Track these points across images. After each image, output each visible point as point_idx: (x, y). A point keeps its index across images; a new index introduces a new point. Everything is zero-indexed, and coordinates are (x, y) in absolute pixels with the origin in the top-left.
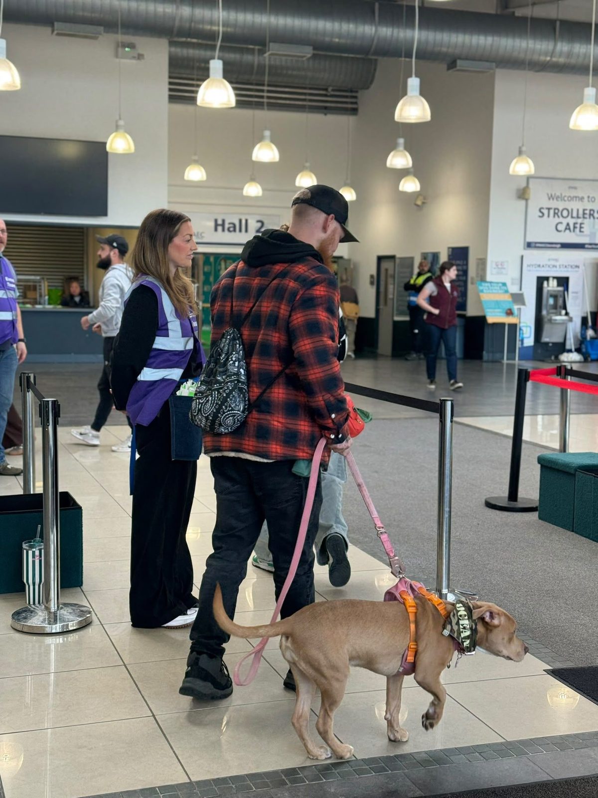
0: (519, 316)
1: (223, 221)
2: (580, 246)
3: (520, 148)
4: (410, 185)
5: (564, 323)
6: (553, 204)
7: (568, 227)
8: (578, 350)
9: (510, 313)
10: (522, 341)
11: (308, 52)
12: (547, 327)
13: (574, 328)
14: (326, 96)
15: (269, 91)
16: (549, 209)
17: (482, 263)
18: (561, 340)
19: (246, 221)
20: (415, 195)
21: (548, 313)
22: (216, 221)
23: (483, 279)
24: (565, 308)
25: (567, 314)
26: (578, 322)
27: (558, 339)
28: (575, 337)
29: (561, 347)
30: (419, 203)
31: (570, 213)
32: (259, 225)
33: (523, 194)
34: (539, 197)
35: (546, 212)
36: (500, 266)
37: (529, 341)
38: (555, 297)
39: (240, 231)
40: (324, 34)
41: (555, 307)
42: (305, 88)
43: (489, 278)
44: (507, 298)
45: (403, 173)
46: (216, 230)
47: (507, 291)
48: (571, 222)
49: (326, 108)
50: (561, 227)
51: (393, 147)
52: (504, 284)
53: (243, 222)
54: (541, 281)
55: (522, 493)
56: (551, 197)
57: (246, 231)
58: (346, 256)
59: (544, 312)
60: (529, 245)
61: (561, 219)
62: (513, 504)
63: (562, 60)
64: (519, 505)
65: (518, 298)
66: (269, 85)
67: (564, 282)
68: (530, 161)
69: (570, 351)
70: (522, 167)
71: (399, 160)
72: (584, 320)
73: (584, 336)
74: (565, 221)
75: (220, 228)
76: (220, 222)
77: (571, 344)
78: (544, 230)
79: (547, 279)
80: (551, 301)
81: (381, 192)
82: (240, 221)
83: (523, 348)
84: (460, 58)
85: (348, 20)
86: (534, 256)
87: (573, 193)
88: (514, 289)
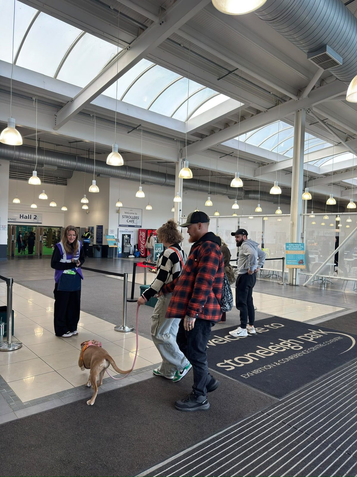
0: (117, 245)
1: (23, 215)
2: (133, 226)
3: (118, 199)
4: (85, 207)
5: (130, 247)
6: (126, 215)
7: (130, 221)
8: (133, 255)
9: (115, 244)
10: (118, 252)
11: (56, 168)
12: (125, 248)
13: (132, 248)
14: (57, 179)
15: (44, 178)
16: (125, 216)
17: (107, 230)
18: (129, 252)
19: (31, 215)
20: (87, 210)
21: (125, 244)
22: (20, 215)
23: (107, 235)
24: (130, 243)
25: (130, 245)
26: (133, 246)
27: (128, 251)
28: (133, 251)
29: (129, 254)
30: (88, 212)
31: (131, 217)
32: (35, 216)
33: (118, 211)
34: (122, 213)
35: (124, 217)
36: (112, 231)
37: (120, 252)
38: (127, 240)
39: (29, 218)
40: (61, 163)
41: (127, 243)
42: (53, 177)
43: (109, 234)
44: (114, 240)
45: (84, 204)
46: (20, 218)
47: (114, 238)
48: (131, 219)
49: (57, 183)
50: (128, 221)
51: (83, 197)
52: (113, 236)
53: (30, 215)
54: (123, 235)
55: (135, 296)
56: (125, 213)
57: (31, 219)
58: (63, 227)
59: (124, 244)
60: (120, 226)
61: (128, 219)
62: (132, 300)
63: (128, 177)
64: (134, 300)
65: (117, 240)
66: (44, 176)
67: (129, 236)
68: (121, 204)
69: (131, 255)
70: (119, 205)
71: (85, 201)
72: (135, 246)
73: (135, 251)
74: (129, 219)
75: (22, 217)
76: (22, 215)
77: (131, 253)
78: (124, 222)
79: (125, 235)
80: (126, 241)
81: (75, 208)
82: (29, 215)
83: (118, 254)
84: (101, 174)
85: (68, 160)
86: (121, 229)
87: (131, 212)
88: (116, 238)
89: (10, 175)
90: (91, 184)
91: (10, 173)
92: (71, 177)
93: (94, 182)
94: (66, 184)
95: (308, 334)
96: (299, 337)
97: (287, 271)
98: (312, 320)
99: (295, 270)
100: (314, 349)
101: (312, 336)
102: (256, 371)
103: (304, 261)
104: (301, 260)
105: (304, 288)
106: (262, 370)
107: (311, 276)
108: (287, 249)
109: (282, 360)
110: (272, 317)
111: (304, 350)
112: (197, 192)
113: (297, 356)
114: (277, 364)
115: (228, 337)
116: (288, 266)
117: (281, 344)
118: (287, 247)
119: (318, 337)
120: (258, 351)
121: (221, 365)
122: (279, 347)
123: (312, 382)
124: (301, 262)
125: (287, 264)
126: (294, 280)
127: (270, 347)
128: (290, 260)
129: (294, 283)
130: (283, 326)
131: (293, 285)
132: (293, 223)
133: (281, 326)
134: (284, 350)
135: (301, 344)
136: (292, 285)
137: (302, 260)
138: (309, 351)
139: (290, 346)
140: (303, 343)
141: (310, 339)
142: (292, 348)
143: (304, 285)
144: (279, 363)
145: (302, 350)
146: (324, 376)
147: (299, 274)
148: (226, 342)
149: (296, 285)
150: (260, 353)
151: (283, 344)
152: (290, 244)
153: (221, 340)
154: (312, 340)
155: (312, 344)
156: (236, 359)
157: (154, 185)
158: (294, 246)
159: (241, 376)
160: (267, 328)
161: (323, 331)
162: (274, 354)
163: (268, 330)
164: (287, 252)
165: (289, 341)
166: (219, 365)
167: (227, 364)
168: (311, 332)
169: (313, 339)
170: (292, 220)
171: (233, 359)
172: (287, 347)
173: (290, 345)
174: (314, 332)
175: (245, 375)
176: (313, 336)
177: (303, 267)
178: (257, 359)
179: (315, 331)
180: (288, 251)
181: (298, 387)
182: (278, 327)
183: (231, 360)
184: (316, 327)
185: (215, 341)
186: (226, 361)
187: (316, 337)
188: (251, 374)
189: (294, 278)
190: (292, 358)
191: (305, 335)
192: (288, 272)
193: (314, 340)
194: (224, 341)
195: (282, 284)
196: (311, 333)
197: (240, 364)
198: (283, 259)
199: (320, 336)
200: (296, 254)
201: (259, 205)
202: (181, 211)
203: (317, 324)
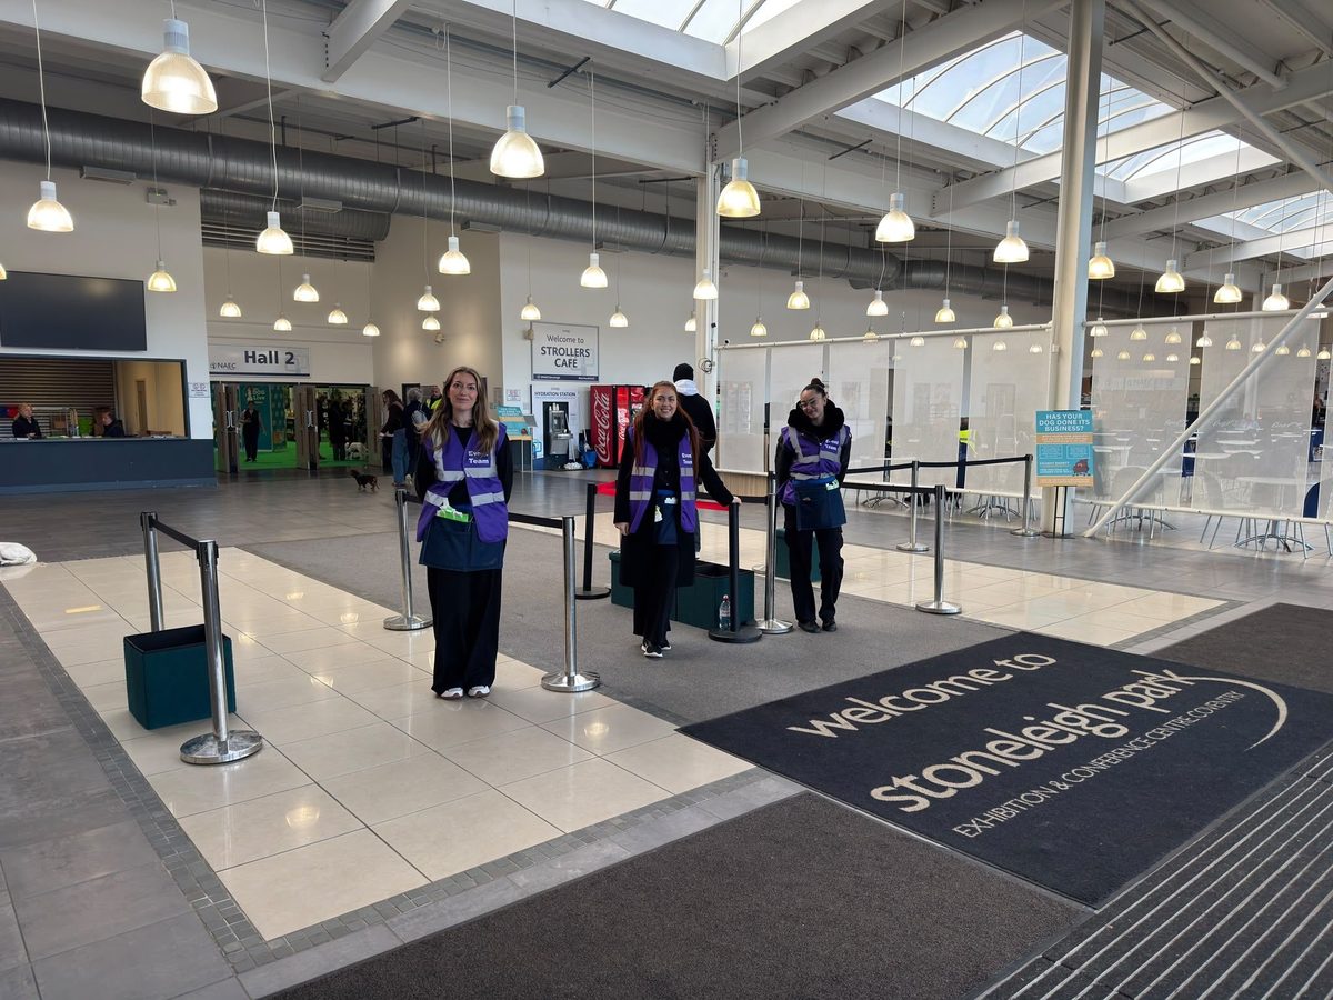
0: (532, 434)
1: (254, 353)
2: (574, 378)
3: (528, 298)
4: (431, 325)
5: (567, 439)
6: (553, 344)
7: (564, 363)
8: (578, 461)
9: (524, 432)
10: (535, 454)
11: (338, 206)
12: (554, 444)
13: (574, 442)
14: (345, 244)
15: (306, 240)
16: (549, 348)
17: (499, 391)
18: (565, 453)
19: (276, 353)
20: (436, 333)
21: (554, 432)
22: (246, 352)
23: (500, 404)
24: (567, 428)
25: (568, 432)
26: (576, 437)
27: (562, 452)
28: (575, 450)
29: (565, 459)
30: (439, 340)
31: (566, 351)
32: (289, 356)
33: (528, 335)
34: (541, 340)
35: (547, 350)
36: (514, 394)
37: (540, 455)
38: (558, 418)
39: (271, 362)
40: (353, 191)
41: (559, 426)
42: (331, 237)
43: (506, 404)
44: (521, 419)
45: (427, 314)
46: (247, 361)
47: (521, 415)
48: (567, 358)
49: (345, 255)
50: (560, 363)
51: (422, 293)
52: (518, 409)
53: (273, 353)
54: (547, 405)
55: (594, 583)
56: (550, 338)
57: (277, 362)
58: (372, 385)
59: (551, 431)
60: (535, 377)
61: (559, 357)
62: (587, 593)
63: (554, 228)
64: (593, 592)
65: (530, 420)
66: (306, 234)
67: (564, 406)
68: (537, 310)
69: (572, 461)
70: (530, 313)
71: (428, 303)
72: (581, 436)
73: (582, 449)
74: (562, 358)
75: (251, 360)
76: (250, 354)
77: (572, 456)
78: (547, 365)
79: (551, 404)
80: (556, 422)
81: (403, 327)
82: (270, 353)
83: (536, 460)
84: (473, 221)
85: (374, 182)
86: (540, 386)
87: (567, 335)
88: (526, 412)
89: (203, 234)
90: (445, 248)
91: (203, 228)
92: (386, 235)
93: (453, 240)
94: (372, 259)
95: (1135, 685)
96: (1110, 696)
97: (1037, 494)
98: (1137, 640)
99: (1061, 490)
100: (1164, 733)
101: (1147, 692)
103: (1090, 465)
104: (1081, 461)
105: (1088, 541)
106: (1018, 809)
107: (1110, 507)
108: (1041, 429)
109: (1073, 771)
110: (1012, 633)
111: (1133, 739)
112: (759, 270)
113: (1115, 757)
114: (1058, 785)
115: (890, 701)
116: (1043, 481)
117: (1058, 718)
118: (1041, 423)
119: (1166, 695)
120: (991, 746)
121: (885, 793)
122: (1055, 731)
123: (1186, 847)
124: (1081, 468)
125: (1039, 474)
126: (1059, 521)
127: (1027, 731)
128: (1052, 461)
129: (1059, 530)
130: (1052, 661)
131: (1054, 536)
132: (1060, 349)
133: (1047, 661)
134: (1071, 739)
135: (1119, 720)
136: (1049, 535)
137: (1085, 462)
138: (1151, 741)
139: (1088, 725)
140: (1126, 714)
141: (1144, 701)
142: (1096, 730)
143: (1089, 533)
144: (1067, 783)
146: (1219, 821)
147: (1073, 502)
148: (886, 718)
149: (1063, 536)
150: (997, 752)
151: (1065, 719)
152: (1048, 413)
153: (870, 712)
154: (1152, 706)
156: (928, 773)
157: (631, 253)
158: (1062, 419)
159: (955, 829)
160: (1003, 671)
161: (1179, 675)
162: (1041, 752)
163: (1008, 676)
164: (1039, 439)
165: (1080, 710)
166: (877, 793)
167: (902, 790)
168: (1143, 677)
169: (1153, 702)
170: (1057, 339)
171: (918, 773)
172: (1079, 728)
173: (1087, 721)
174: (1151, 678)
175: (966, 828)
176: (1152, 692)
177: (1086, 480)
178: (995, 773)
179: (1154, 676)
180: (1044, 435)
181: (1146, 863)
182: (1036, 666)
183: (912, 778)
184: (1154, 663)
185: (853, 713)
186: (897, 782)
187: (1162, 694)
188: (986, 822)
189: (1060, 514)
190: (1102, 766)
191: (1125, 688)
192: (1040, 497)
193: (1158, 703)
194: (880, 714)
195: (1023, 535)
196: (1142, 681)
197: (944, 789)
198: (1027, 458)
199: (1174, 690)
200: (1063, 442)
201: (947, 302)
202: (716, 329)
203: (1154, 653)
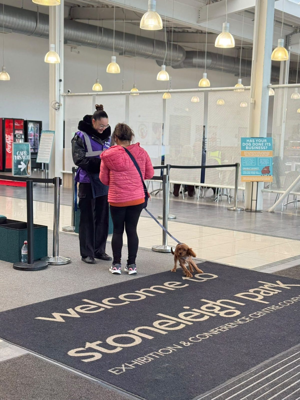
95: (256, 289)
96: (239, 295)
97: (242, 187)
98: (270, 265)
99: (255, 184)
100: (260, 314)
101: (262, 293)
102: (141, 361)
103: (271, 169)
104: (266, 167)
105: (270, 214)
106: (153, 357)
107: (283, 194)
108: (243, 148)
109: (197, 336)
110: (201, 262)
111: (241, 317)
113: (225, 327)
114: (184, 344)
115: (109, 301)
116: (245, 179)
117: (203, 308)
118: (244, 144)
119: (272, 293)
120: (156, 324)
121: (77, 352)
122: (198, 314)
123: (242, 375)
124: (266, 171)
125: (242, 174)
126: (254, 202)
127: (181, 315)
128: (249, 167)
129: (254, 208)
130: (215, 276)
131: (251, 211)
132: (255, 101)
133: (213, 277)
134: (206, 318)
135: (238, 307)
136: (249, 211)
137: (268, 168)
138: (251, 318)
139: (219, 311)
140: (243, 304)
141: (257, 297)
142: (222, 314)
143: (270, 210)
144: (190, 342)
145: (238, 317)
146: (267, 362)
147: (262, 192)
148: (101, 310)
149: (256, 211)
150: (159, 326)
151: (207, 308)
152: (248, 138)
153: (93, 307)
154: (261, 300)
155: (259, 306)
156: (110, 341)
158: (255, 142)
159: (110, 371)
161: (284, 283)
162: (184, 326)
163: (186, 285)
164: (242, 154)
165: (218, 302)
166: (72, 353)
167: (91, 350)
168: (263, 285)
169: (262, 297)
170: (253, 96)
171: (104, 340)
172: (213, 313)
173: (219, 308)
174: (267, 285)
175: (117, 369)
176: (264, 293)
177: (268, 178)
178: (150, 338)
179: (270, 284)
180: (245, 152)
181: (214, 385)
182: (205, 279)
183: (99, 342)
184: (271, 278)
185: (82, 308)
186: (88, 345)
187: (269, 293)
188: (131, 365)
189: (254, 198)
190: (216, 332)
191: (250, 291)
192: (244, 188)
193: (265, 299)
194: (99, 308)
195: (234, 210)
196: (261, 287)
197: (115, 347)
198: (236, 165)
199: (277, 291)
200: (258, 156)
201: (205, 74)
203: (275, 273)
